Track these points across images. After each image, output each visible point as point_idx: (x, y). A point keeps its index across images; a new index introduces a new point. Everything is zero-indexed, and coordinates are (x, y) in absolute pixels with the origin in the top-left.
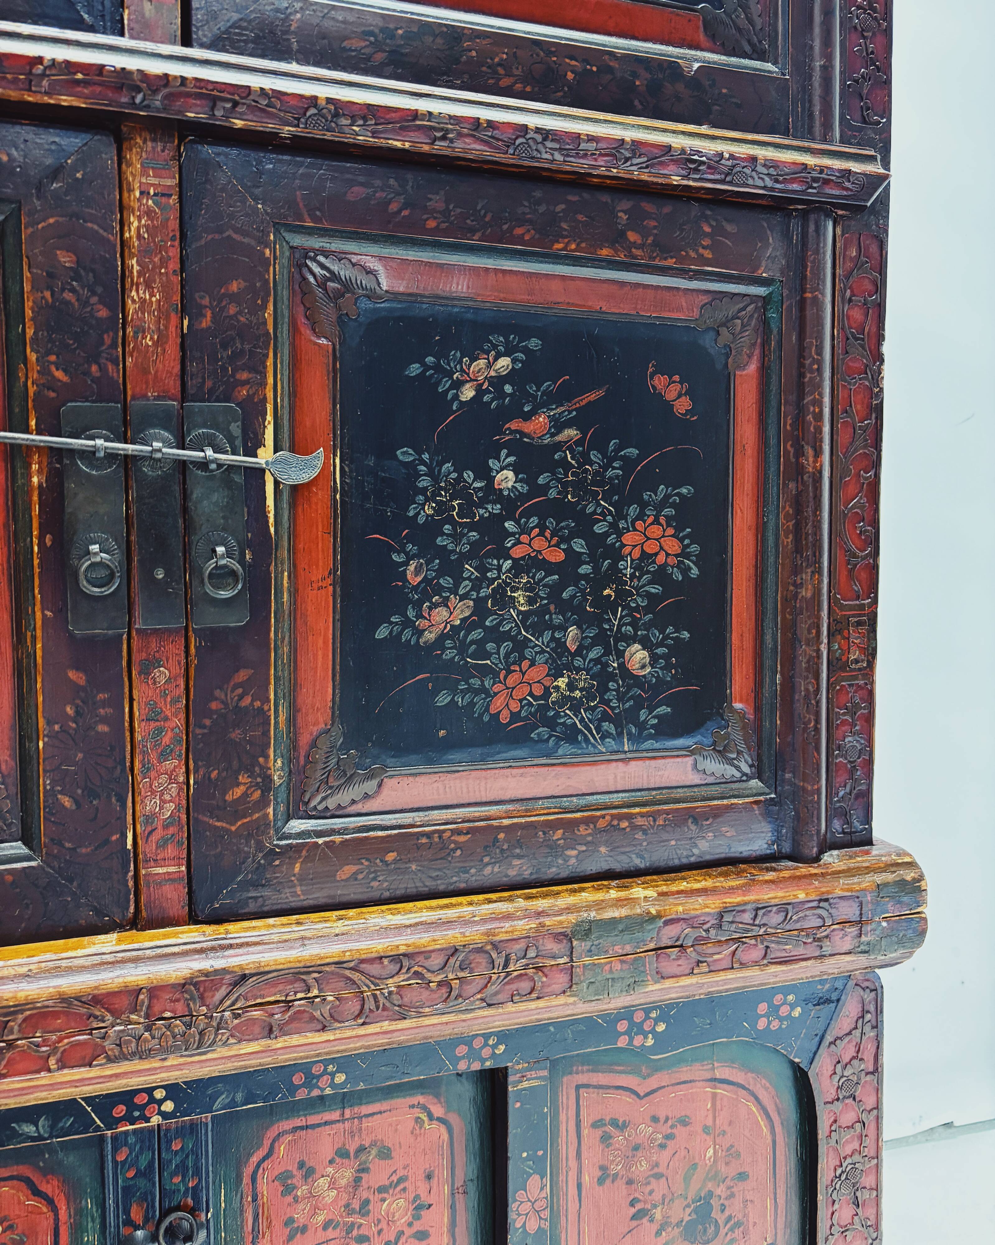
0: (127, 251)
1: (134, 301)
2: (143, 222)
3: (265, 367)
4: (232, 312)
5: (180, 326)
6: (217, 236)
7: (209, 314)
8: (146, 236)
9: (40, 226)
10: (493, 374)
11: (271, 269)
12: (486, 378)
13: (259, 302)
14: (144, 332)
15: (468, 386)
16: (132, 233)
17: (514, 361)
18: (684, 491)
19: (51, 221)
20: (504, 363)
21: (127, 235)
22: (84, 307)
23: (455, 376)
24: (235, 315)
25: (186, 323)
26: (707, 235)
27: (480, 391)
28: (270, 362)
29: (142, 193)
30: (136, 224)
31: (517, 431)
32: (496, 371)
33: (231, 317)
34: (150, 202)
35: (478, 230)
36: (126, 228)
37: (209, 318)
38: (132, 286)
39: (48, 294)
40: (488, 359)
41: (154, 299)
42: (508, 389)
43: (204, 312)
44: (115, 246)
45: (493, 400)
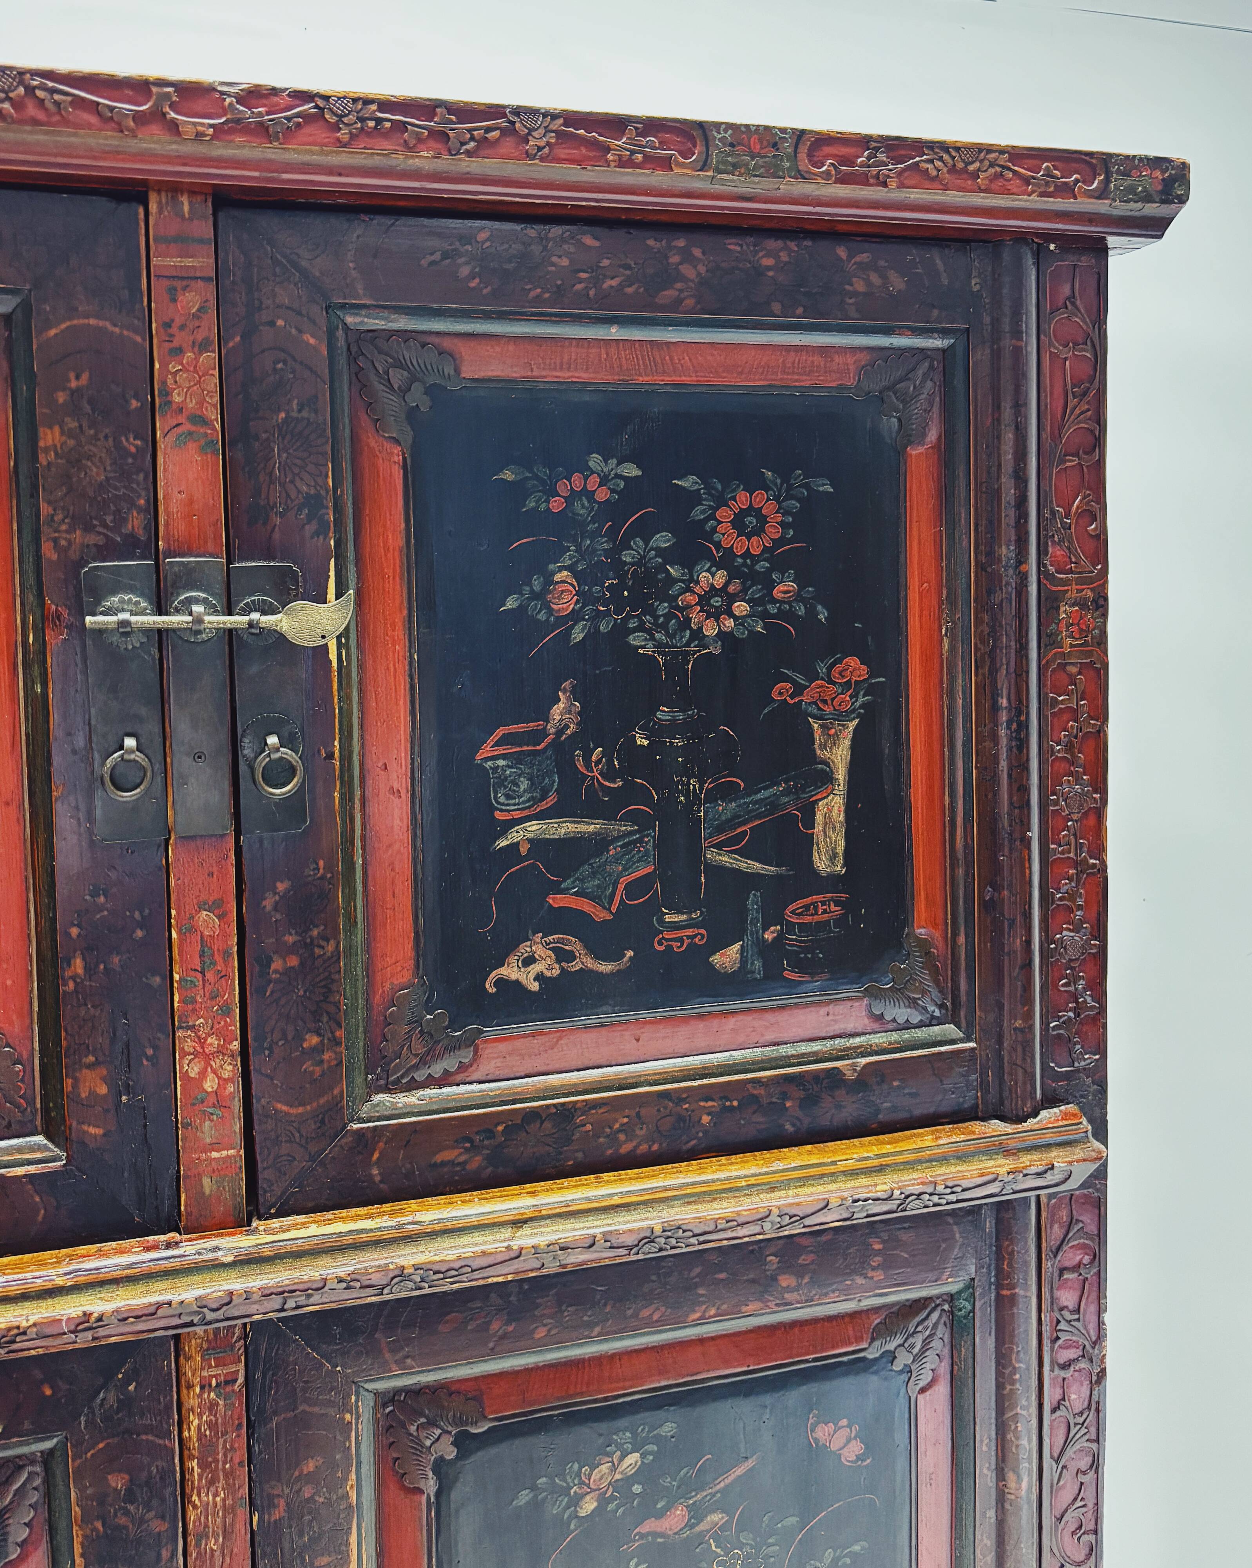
0: (186, 1452)
1: (195, 1507)
2: (204, 1418)
3: (348, 1544)
4: (307, 1495)
5: (248, 1521)
6: (291, 1414)
7: (282, 1503)
8: (208, 1433)
9: (89, 1455)
10: (618, 1476)
11: (353, 1434)
12: (610, 1484)
13: (339, 1474)
14: (208, 1537)
15: (588, 1498)
16: (192, 1432)
17: (643, 1456)
18: (857, 1548)
19: (101, 1445)
20: (633, 1458)
21: (186, 1434)
22: (140, 1525)
23: (572, 1491)
24: (312, 1498)
25: (255, 1519)
26: (878, 1253)
27: (603, 1501)
28: (353, 1539)
29: (202, 1388)
30: (196, 1422)
31: (648, 1534)
32: (622, 1473)
33: (308, 1500)
34: (212, 1395)
35: (597, 1324)
36: (185, 1427)
37: (281, 1509)
38: (192, 1490)
39: (99, 1525)
40: (612, 1462)
41: (218, 1499)
42: (637, 1489)
43: (276, 1501)
44: (173, 1450)
45: (618, 1507)
